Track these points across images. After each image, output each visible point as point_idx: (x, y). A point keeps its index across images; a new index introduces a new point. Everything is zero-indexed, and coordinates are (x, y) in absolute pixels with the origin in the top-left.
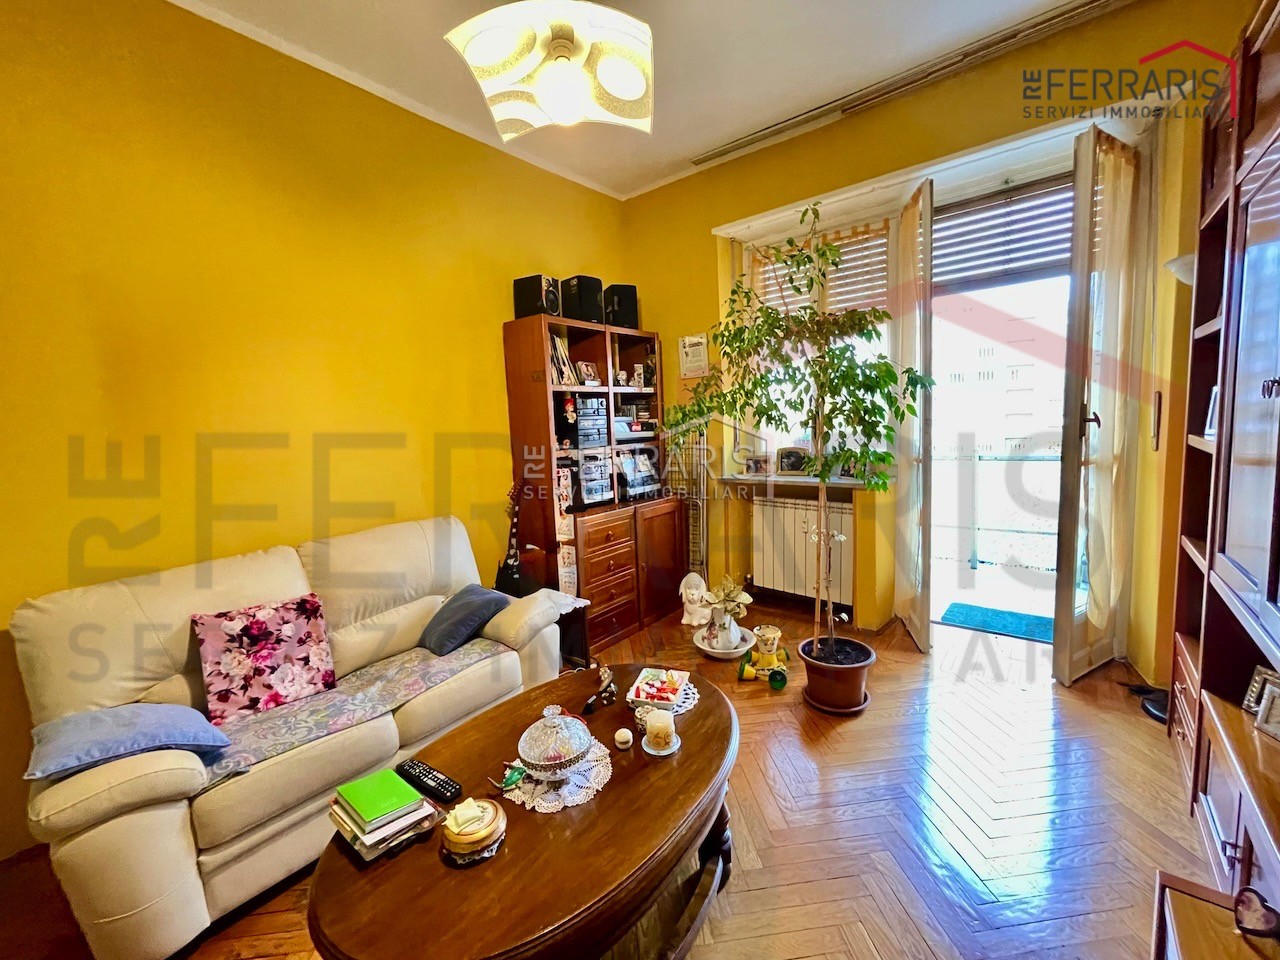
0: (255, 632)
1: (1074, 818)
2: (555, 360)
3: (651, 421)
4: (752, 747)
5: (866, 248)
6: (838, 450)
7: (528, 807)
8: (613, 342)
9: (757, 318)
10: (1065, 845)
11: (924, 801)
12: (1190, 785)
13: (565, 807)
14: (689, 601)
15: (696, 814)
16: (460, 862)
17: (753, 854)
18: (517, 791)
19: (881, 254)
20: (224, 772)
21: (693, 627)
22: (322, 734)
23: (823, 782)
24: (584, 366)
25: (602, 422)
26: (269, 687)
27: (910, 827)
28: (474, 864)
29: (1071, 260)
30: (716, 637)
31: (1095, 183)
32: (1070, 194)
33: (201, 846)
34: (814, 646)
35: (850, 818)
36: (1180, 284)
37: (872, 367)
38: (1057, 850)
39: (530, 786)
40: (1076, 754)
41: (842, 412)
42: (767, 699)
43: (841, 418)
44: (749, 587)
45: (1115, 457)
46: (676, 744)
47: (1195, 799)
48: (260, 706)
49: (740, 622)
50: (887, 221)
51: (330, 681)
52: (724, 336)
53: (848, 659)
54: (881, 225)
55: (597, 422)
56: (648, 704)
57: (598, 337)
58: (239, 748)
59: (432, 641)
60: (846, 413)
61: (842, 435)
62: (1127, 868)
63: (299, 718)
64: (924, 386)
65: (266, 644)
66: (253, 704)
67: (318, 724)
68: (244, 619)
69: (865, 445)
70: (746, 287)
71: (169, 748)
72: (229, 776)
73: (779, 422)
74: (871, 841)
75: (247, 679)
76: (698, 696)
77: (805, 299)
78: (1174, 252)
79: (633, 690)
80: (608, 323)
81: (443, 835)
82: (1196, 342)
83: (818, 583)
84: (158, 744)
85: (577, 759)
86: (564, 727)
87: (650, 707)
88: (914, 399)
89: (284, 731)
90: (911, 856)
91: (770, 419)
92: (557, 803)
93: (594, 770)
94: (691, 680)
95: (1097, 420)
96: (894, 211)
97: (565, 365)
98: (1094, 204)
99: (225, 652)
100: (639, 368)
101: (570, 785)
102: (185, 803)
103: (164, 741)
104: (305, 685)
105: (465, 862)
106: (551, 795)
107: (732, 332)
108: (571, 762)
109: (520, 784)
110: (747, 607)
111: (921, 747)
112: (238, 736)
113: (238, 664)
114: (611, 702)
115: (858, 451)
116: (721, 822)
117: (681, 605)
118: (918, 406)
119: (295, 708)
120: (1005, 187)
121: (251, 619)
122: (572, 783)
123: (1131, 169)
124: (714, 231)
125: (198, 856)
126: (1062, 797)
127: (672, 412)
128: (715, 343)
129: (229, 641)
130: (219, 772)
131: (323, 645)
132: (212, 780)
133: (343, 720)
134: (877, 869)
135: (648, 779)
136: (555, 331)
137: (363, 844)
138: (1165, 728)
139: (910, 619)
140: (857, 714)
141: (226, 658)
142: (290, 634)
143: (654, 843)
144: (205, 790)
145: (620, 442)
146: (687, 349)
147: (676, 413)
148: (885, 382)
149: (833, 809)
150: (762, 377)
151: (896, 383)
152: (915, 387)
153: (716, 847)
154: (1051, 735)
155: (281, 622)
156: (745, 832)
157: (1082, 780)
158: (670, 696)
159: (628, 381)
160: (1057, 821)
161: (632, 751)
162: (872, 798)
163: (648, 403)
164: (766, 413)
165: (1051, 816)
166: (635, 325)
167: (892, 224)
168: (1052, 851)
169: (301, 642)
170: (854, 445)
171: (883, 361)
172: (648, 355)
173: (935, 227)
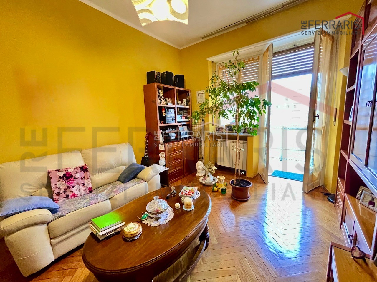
0: (68, 176)
1: (307, 229)
2: (159, 97)
3: (188, 116)
4: (216, 210)
5: (253, 65)
6: (242, 123)
7: (149, 225)
8: (177, 92)
9: (220, 85)
10: (304, 236)
11: (265, 225)
12: (340, 220)
13: (160, 225)
14: (198, 169)
15: (198, 227)
16: (128, 240)
17: (215, 239)
18: (146, 221)
19: (257, 67)
20: (59, 215)
21: (199, 177)
22: (88, 205)
23: (236, 220)
24: (168, 99)
25: (173, 116)
26: (72, 192)
27: (261, 232)
28: (132, 241)
29: (312, 69)
30: (206, 179)
31: (320, 46)
32: (313, 49)
33: (51, 237)
34: (234, 182)
35: (243, 230)
36: (344, 76)
37: (253, 99)
38: (302, 238)
39: (149, 219)
40: (308, 212)
41: (244, 113)
42: (221, 197)
43: (244, 115)
44: (216, 165)
45: (323, 128)
46: (193, 207)
47: (341, 224)
48: (69, 197)
49: (213, 175)
50: (259, 57)
51: (91, 191)
52: (210, 90)
53: (244, 185)
54: (257, 58)
55: (172, 116)
56: (185, 196)
57: (172, 90)
58: (63, 209)
59: (122, 179)
60: (245, 113)
61: (244, 119)
62: (322, 243)
63: (81, 200)
64: (268, 105)
65: (71, 179)
66: (67, 197)
67: (87, 202)
68: (64, 172)
69: (251, 122)
70: (217, 75)
71: (41, 208)
72: (60, 217)
73: (226, 116)
74: (249, 236)
75: (65, 189)
76: (200, 194)
77: (234, 78)
78: (343, 66)
79: (181, 192)
80: (175, 86)
81: (123, 232)
82: (347, 93)
83: (236, 163)
84: (37, 207)
85: (163, 211)
86: (160, 202)
87: (186, 197)
88: (265, 109)
89: (76, 204)
90: (260, 239)
91: (223, 115)
92: (157, 224)
93: (169, 214)
94: (198, 190)
95: (318, 116)
96: (261, 54)
97: (162, 98)
98: (320, 52)
99: (58, 181)
100: (185, 100)
101: (161, 219)
102: (46, 224)
103: (39, 207)
104: (83, 191)
105: (130, 240)
106: (156, 222)
107: (212, 89)
108: (162, 212)
109: (147, 218)
110: (215, 170)
111: (264, 210)
112: (63, 206)
113: (62, 185)
114: (174, 196)
115: (248, 124)
116: (206, 230)
117: (196, 170)
118: (266, 111)
119: (80, 198)
120: (294, 47)
121: (66, 172)
122: (162, 218)
123: (331, 42)
124: (208, 59)
125: (50, 240)
126: (304, 223)
127: (194, 113)
128: (207, 92)
129: (59, 178)
130: (56, 216)
131: (89, 180)
132: (54, 218)
133: (94, 201)
134: (251, 244)
135: (185, 217)
136: (159, 88)
137: (99, 235)
138: (334, 205)
139: (263, 175)
140: (246, 201)
141: (58, 183)
142: (78, 176)
143: (186, 235)
144: (52, 221)
145: (179, 122)
146: (199, 95)
147: (195, 113)
148: (257, 104)
149: (239, 227)
150: (221, 102)
151: (260, 104)
152: (265, 105)
153: (204, 237)
154: (301, 206)
155: (76, 173)
156: (213, 234)
157: (309, 219)
158: (192, 194)
159: (181, 104)
160: (302, 230)
161: (180, 209)
162: (250, 224)
163: (187, 111)
164: (222, 113)
165: (301, 228)
166: (183, 87)
167: (260, 58)
168: (301, 238)
169: (82, 179)
170: (247, 122)
171: (256, 98)
172: (187, 96)
173: (273, 59)
